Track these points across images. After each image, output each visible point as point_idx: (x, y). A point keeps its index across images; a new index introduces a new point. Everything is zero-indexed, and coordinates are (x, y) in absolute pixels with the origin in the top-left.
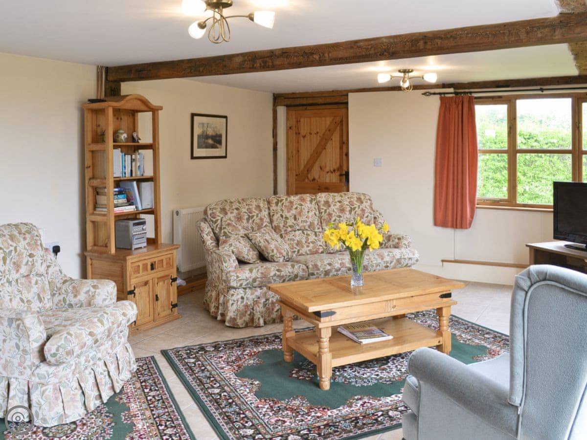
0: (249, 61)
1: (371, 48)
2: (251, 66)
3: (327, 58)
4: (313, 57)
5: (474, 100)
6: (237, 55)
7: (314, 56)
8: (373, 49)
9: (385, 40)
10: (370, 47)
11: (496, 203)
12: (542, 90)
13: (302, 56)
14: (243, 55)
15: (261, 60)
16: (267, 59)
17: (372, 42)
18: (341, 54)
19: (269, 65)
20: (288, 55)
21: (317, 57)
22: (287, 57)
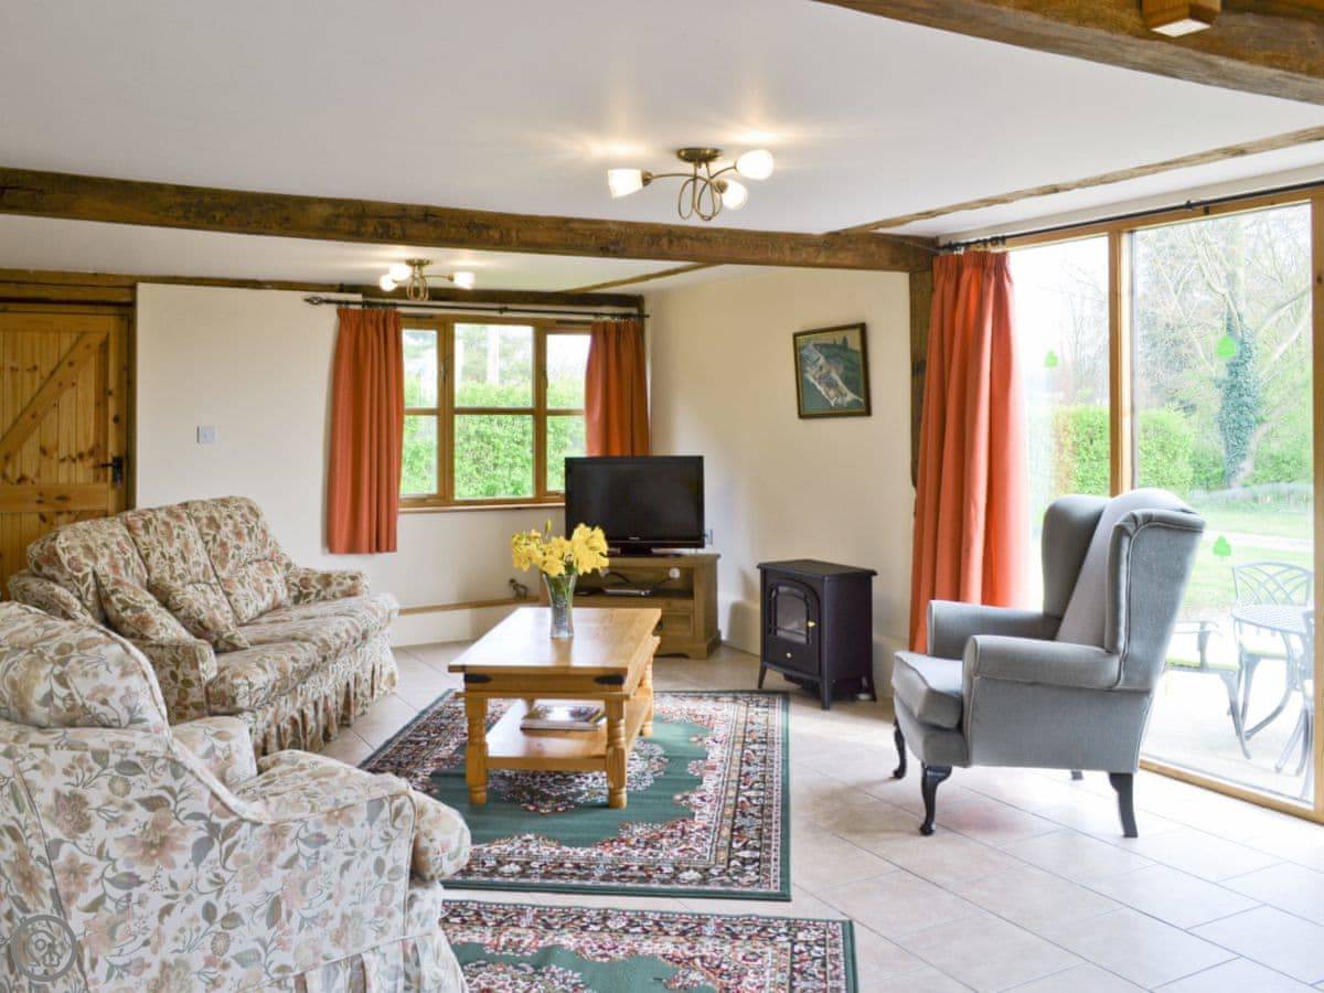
0: (350, 217)
1: (591, 235)
2: (354, 229)
3: (514, 239)
4: (488, 235)
5: (402, 319)
6: (321, 201)
7: (491, 233)
8: (593, 238)
9: (611, 226)
10: (588, 232)
11: (421, 502)
12: (501, 310)
13: (468, 227)
14: (336, 203)
15: (376, 220)
16: (391, 221)
17: (593, 226)
18: (542, 237)
19: (394, 234)
20: (437, 222)
21: (495, 234)
22: (436, 224)
